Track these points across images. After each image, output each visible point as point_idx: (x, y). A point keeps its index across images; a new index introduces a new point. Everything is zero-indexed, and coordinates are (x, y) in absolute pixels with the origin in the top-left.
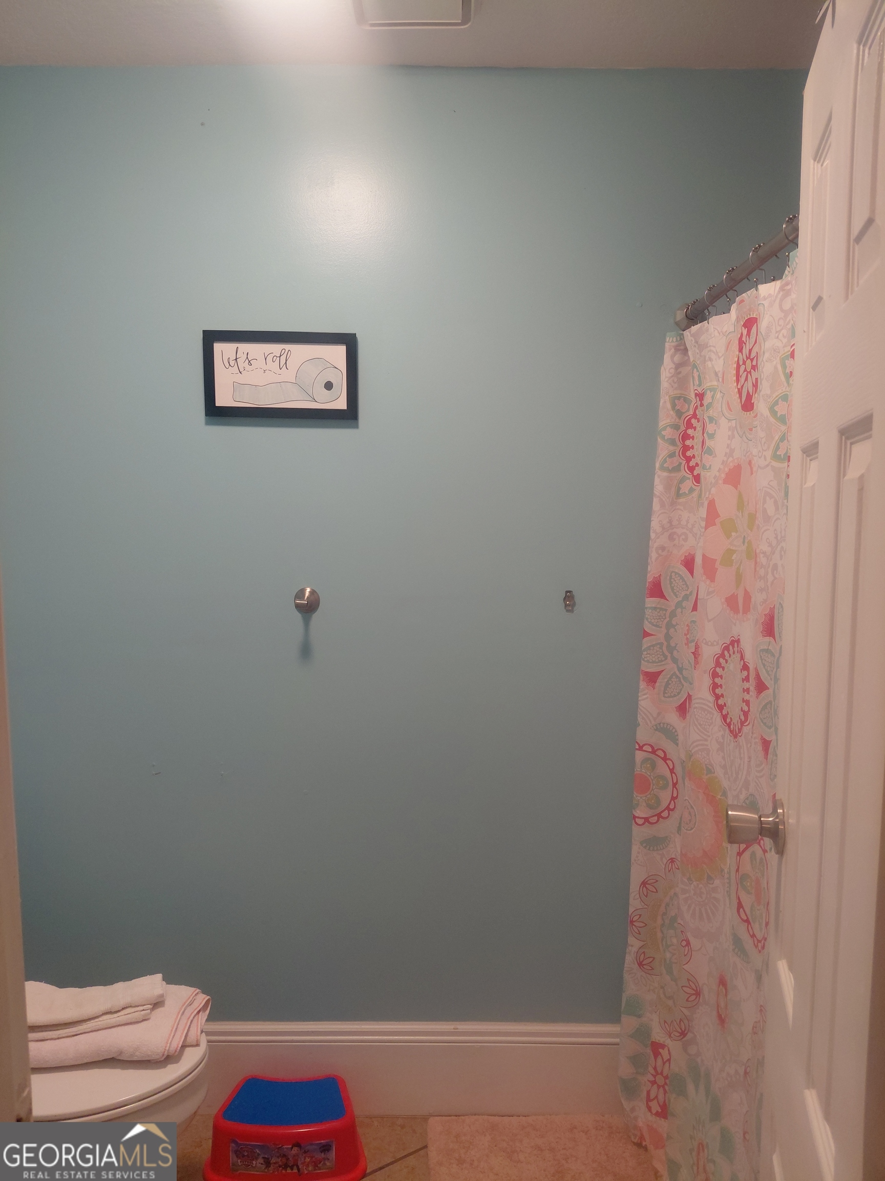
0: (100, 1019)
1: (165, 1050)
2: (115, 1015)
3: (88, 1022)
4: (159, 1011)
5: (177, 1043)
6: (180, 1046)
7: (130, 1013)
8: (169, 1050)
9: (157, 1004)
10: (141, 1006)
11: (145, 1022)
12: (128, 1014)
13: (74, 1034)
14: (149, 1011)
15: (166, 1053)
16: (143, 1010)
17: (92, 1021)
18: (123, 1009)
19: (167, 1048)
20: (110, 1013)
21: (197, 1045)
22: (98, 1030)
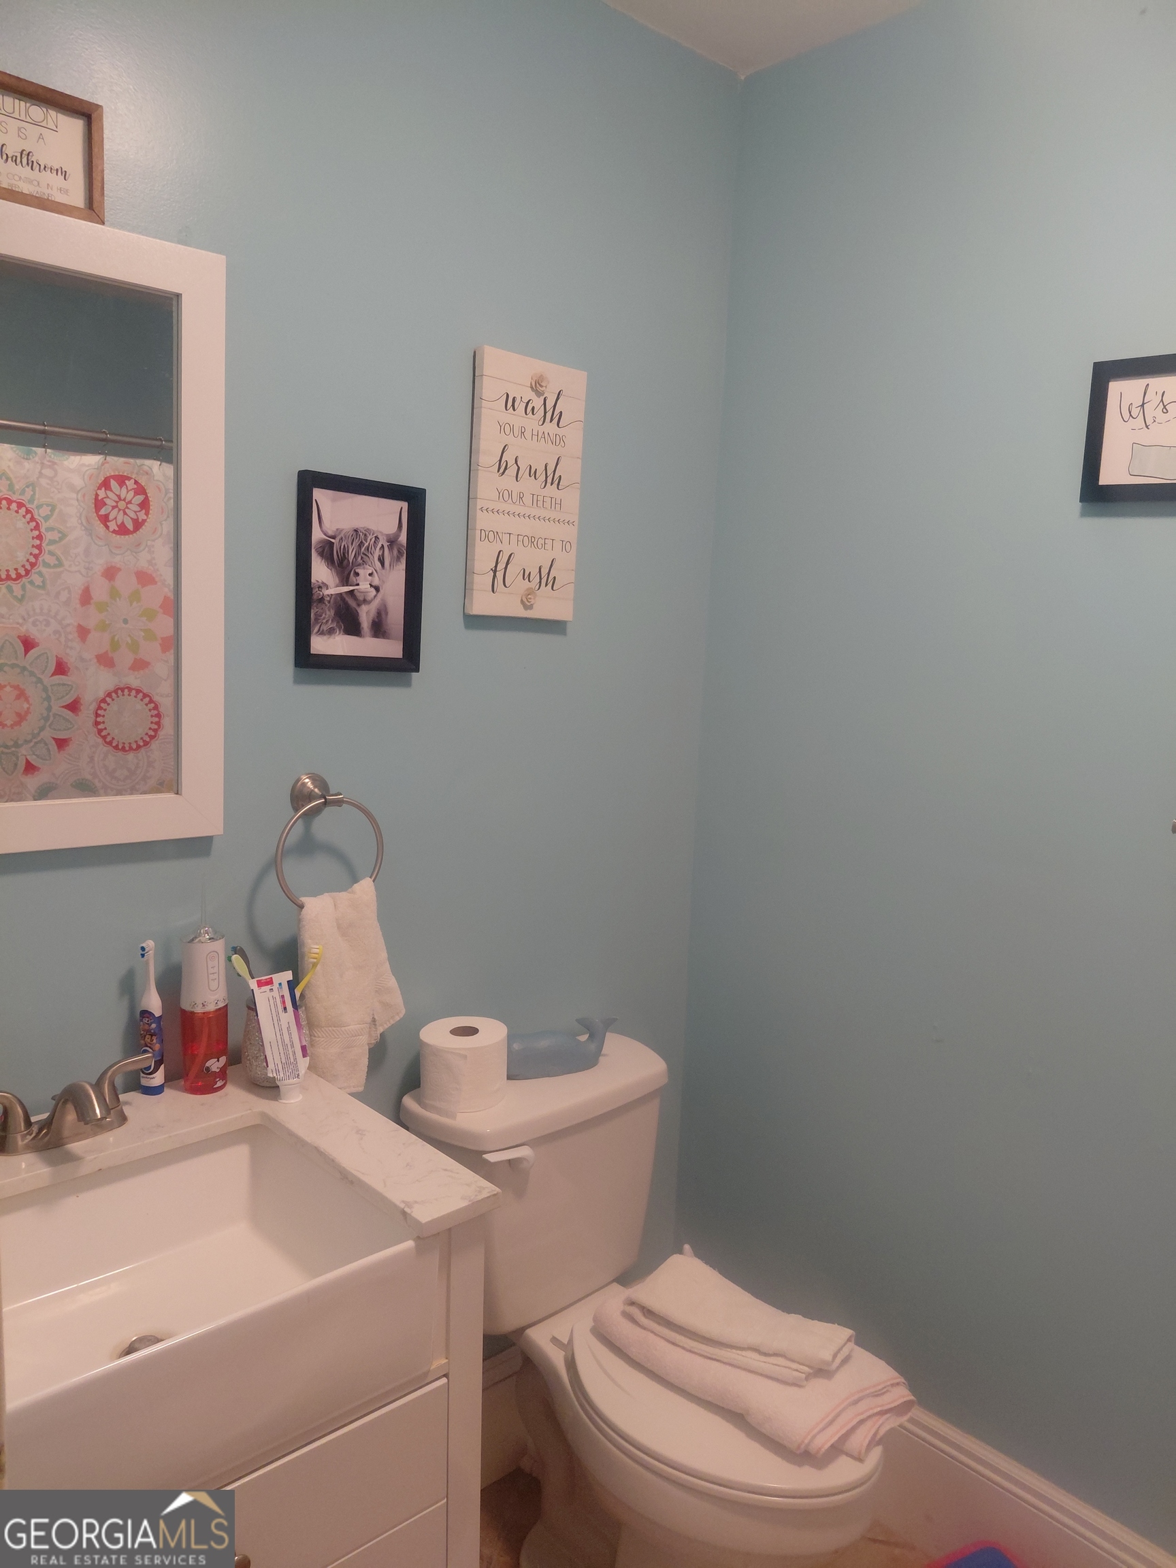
0: (744, 1353)
1: (803, 1442)
2: (763, 1358)
3: (729, 1350)
4: (819, 1384)
5: (824, 1441)
6: (829, 1444)
7: (778, 1366)
8: (809, 1444)
9: (821, 1371)
10: (799, 1363)
11: (795, 1389)
12: (776, 1365)
13: (709, 1355)
14: (804, 1376)
15: (803, 1446)
16: (797, 1370)
17: (734, 1351)
18: (776, 1355)
19: (806, 1441)
20: (755, 1350)
21: (860, 1459)
22: (739, 1367)
